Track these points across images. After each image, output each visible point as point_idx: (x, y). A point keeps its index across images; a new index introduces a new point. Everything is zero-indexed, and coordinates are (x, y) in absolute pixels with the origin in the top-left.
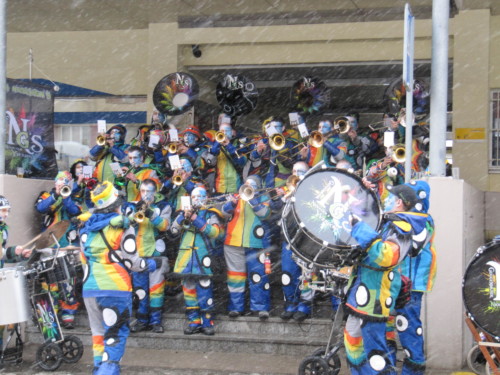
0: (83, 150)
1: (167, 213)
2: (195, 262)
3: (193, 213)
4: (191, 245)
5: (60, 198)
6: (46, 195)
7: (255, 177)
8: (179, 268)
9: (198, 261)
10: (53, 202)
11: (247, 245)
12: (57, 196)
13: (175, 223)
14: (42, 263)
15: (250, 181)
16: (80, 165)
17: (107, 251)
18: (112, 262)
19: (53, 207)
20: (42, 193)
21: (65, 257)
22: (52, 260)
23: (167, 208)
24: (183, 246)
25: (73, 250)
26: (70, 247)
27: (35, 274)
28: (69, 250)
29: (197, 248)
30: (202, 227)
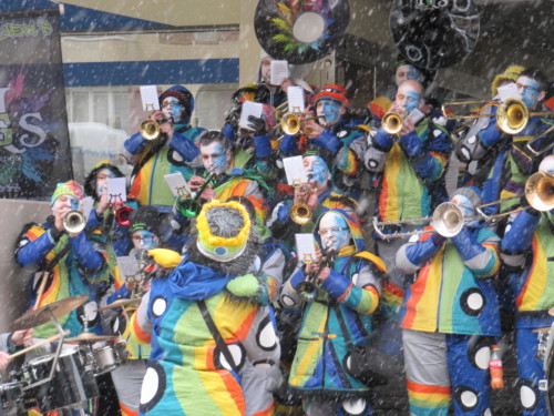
0: (112, 139)
1: (275, 266)
2: (330, 365)
3: (323, 265)
4: (321, 330)
5: (64, 238)
6: (37, 232)
7: (469, 190)
8: (299, 377)
9: (337, 363)
10: (50, 247)
11: (448, 329)
12: (58, 235)
13: (288, 287)
14: (30, 369)
15: (460, 199)
16: (106, 172)
17: (211, 345)
18: (218, 367)
19: (50, 256)
20: (28, 226)
21: (75, 355)
22: (51, 363)
23: (277, 256)
24: (305, 332)
25: (91, 342)
26: (86, 335)
27: (17, 391)
28: (83, 342)
29: (332, 336)
30: (342, 292)
